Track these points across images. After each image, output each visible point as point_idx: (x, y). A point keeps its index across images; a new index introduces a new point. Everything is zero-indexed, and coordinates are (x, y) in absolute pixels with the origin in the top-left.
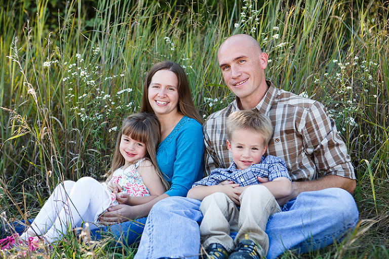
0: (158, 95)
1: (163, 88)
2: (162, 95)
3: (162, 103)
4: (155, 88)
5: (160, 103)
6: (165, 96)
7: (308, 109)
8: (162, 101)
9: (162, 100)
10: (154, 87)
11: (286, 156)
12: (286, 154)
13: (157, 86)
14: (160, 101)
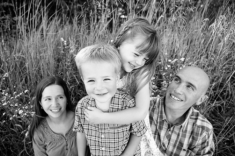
7: (207, 133)
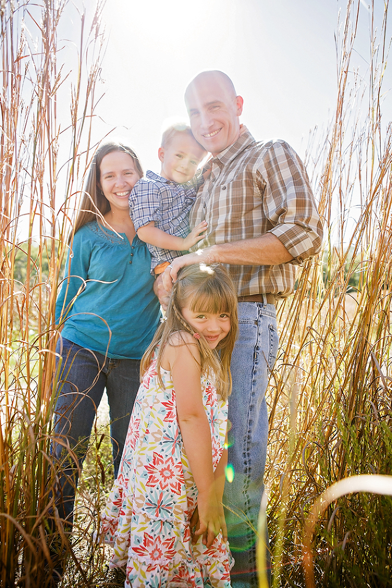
0: (116, 186)
1: (118, 176)
2: (122, 184)
3: (125, 194)
4: (108, 179)
5: (122, 194)
6: (126, 184)
8: (123, 192)
9: (122, 190)
10: (106, 178)
11: (229, 207)
12: (229, 204)
13: (111, 176)
14: (121, 192)
